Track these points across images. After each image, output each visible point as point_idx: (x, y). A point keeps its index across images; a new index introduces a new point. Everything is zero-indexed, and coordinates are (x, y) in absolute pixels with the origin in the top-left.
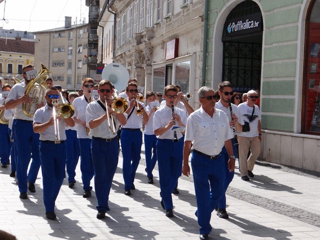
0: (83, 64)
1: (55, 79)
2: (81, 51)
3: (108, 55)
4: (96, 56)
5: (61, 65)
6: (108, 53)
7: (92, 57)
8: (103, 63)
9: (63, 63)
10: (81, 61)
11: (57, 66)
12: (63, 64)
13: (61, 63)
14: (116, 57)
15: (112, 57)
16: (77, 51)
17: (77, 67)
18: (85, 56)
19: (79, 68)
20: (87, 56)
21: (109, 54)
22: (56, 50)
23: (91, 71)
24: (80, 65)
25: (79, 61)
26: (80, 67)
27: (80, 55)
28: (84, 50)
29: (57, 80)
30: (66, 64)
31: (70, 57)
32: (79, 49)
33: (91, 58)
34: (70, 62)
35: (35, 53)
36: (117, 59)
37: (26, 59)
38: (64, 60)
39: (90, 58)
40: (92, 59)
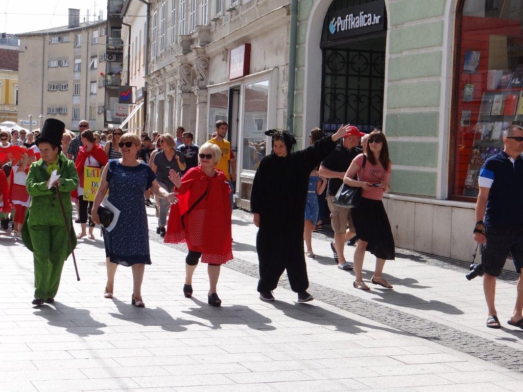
0: (100, 87)
1: (53, 112)
2: (95, 66)
3: (137, 72)
4: (119, 74)
5: (63, 88)
6: (138, 68)
7: (113, 75)
8: (131, 85)
9: (65, 86)
10: (96, 82)
11: (56, 91)
12: (65, 88)
13: (63, 86)
14: (150, 76)
15: (144, 75)
16: (90, 66)
17: (89, 93)
18: (102, 74)
19: (91, 94)
20: (104, 73)
21: (139, 70)
22: (55, 64)
23: (111, 98)
24: (94, 88)
25: (91, 82)
26: (95, 92)
27: (95, 72)
28: (101, 64)
29: (56, 114)
30: (71, 88)
31: (77, 76)
32: (92, 62)
33: (112, 77)
34: (78, 85)
35: (20, 69)
36: (152, 77)
37: (5, 78)
38: (67, 81)
39: (109, 78)
40: (114, 79)
